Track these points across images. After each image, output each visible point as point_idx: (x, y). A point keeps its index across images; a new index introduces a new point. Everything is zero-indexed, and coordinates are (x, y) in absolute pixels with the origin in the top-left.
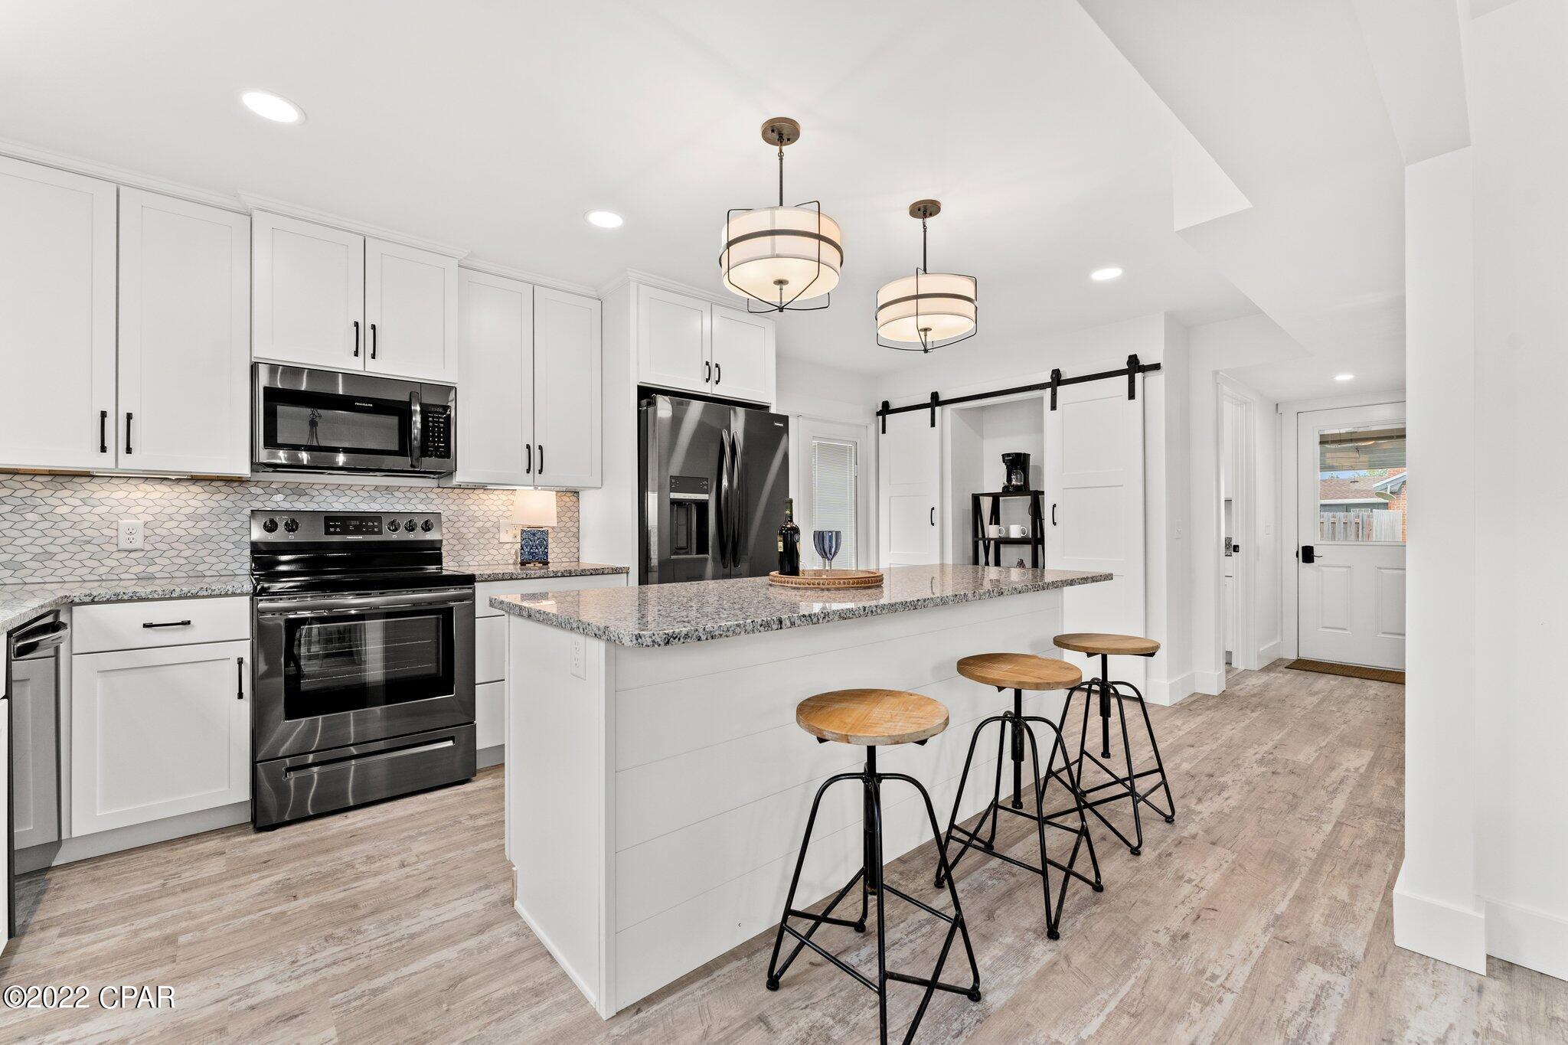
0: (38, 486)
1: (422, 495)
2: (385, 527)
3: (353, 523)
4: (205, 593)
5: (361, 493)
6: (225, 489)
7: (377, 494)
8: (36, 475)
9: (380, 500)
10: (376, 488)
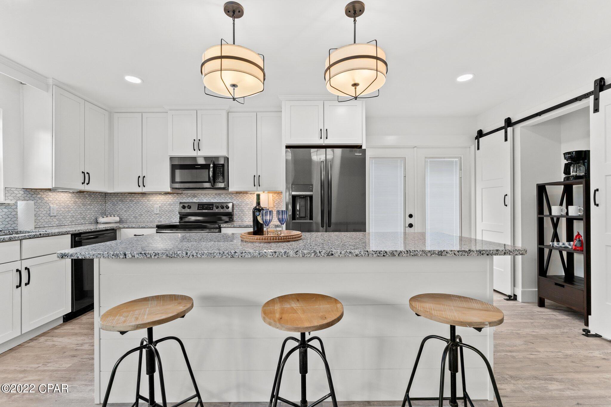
0: (140, 197)
1: (230, 196)
2: (215, 208)
3: (206, 206)
4: (146, 227)
5: (211, 196)
6: (177, 196)
7: (216, 196)
8: (139, 194)
9: (217, 198)
10: (216, 194)
